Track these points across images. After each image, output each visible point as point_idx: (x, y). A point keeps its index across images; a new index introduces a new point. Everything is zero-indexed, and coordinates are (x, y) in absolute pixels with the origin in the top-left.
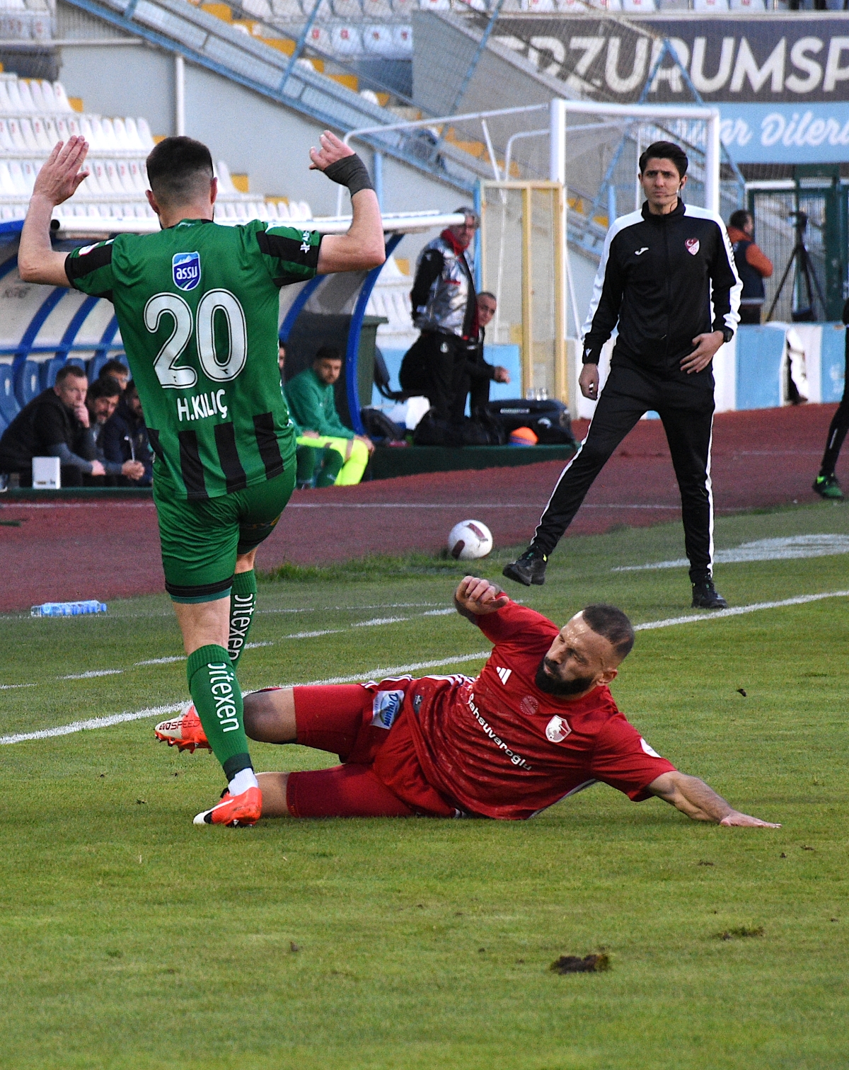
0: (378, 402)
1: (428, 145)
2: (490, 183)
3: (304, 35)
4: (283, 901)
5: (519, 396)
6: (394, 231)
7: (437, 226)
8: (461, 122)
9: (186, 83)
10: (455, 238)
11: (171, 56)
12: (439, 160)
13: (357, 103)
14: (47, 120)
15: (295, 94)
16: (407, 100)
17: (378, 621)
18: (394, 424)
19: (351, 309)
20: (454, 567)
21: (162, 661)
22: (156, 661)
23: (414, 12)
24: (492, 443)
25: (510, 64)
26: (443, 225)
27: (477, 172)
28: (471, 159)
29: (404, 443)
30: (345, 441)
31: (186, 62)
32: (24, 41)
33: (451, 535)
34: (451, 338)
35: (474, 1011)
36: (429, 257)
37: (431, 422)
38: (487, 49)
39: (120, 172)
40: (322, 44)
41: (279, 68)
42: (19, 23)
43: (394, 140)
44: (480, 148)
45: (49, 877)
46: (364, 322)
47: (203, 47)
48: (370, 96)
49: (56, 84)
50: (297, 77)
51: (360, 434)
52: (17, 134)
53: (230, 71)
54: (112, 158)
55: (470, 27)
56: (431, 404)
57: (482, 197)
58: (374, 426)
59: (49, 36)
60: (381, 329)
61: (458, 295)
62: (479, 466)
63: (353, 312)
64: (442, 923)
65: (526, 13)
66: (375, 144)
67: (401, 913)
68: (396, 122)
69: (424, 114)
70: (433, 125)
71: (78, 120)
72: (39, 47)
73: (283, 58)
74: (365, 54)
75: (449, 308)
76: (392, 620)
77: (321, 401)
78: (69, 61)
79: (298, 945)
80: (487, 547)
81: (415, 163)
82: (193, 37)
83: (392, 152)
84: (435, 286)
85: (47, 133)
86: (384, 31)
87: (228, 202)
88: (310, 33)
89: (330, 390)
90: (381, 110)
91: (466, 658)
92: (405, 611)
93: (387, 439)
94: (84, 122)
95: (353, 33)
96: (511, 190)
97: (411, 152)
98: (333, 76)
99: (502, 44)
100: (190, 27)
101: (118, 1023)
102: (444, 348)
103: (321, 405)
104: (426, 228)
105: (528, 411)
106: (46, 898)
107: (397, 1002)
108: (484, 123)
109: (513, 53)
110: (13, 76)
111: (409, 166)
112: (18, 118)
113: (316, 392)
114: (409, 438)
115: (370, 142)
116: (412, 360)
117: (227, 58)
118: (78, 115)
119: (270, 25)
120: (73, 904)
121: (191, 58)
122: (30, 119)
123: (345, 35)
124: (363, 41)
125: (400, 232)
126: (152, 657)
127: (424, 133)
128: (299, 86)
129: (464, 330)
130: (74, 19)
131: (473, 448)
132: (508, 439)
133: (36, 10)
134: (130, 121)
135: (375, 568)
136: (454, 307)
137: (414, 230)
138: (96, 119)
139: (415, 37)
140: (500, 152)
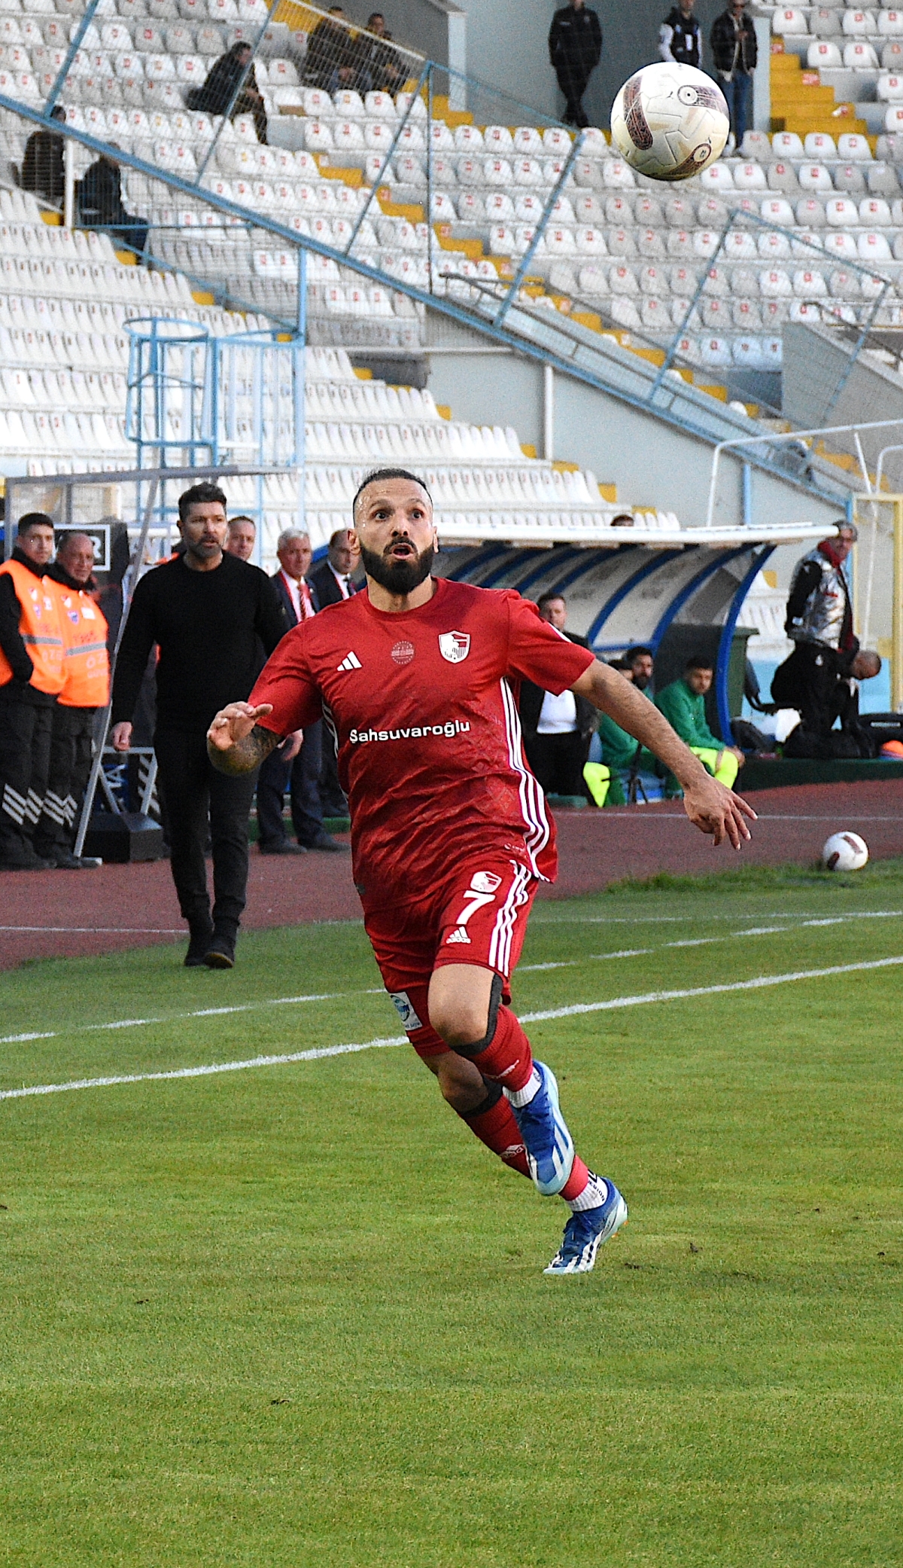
0: (748, 714)
1: (799, 458)
2: (862, 496)
3: (674, 345)
4: (679, 1204)
5: (887, 710)
6: (767, 542)
7: (812, 537)
8: (832, 435)
9: (554, 392)
10: (832, 550)
11: (540, 365)
12: (808, 471)
13: (726, 415)
14: (415, 427)
15: (664, 405)
16: (775, 411)
17: (758, 931)
18: (764, 736)
19: (721, 619)
20: (830, 879)
21: (542, 967)
22: (536, 967)
23: (784, 323)
24: (862, 757)
25: (881, 378)
26: (817, 537)
27: (847, 486)
28: (840, 473)
29: (773, 755)
30: (714, 752)
31: (555, 371)
32: (392, 348)
33: (826, 848)
34: (826, 650)
35: (877, 1313)
36: (807, 569)
37: (801, 733)
38: (858, 362)
39: (488, 481)
40: (691, 355)
41: (648, 378)
42: (388, 330)
43: (762, 452)
44: (849, 460)
45: (444, 1176)
46: (735, 633)
47: (572, 357)
48: (739, 407)
49: (424, 391)
50: (666, 387)
51: (730, 745)
52: (385, 441)
53: (599, 380)
54: (479, 466)
55: (840, 339)
56: (801, 716)
57: (854, 510)
58: (743, 738)
59: (417, 343)
60: (752, 641)
61: (835, 607)
62: (850, 779)
63: (724, 623)
64: (840, 1228)
65: (896, 327)
66: (744, 456)
67: (798, 1217)
68: (766, 433)
69: (794, 426)
70: (802, 438)
71: (446, 428)
72: (406, 354)
73: (652, 368)
74: (735, 365)
75: (825, 620)
76: (771, 930)
77: (692, 711)
78: (437, 369)
79: (697, 1246)
80: (861, 859)
81: (785, 475)
82: (562, 347)
83: (761, 464)
84: (812, 598)
85: (415, 440)
86: (753, 343)
87: (596, 511)
88: (679, 345)
89: (701, 700)
90: (752, 422)
91: (848, 968)
92: (785, 921)
93: (757, 751)
94: (453, 431)
95: (722, 344)
96: (881, 503)
97: (782, 464)
98: (705, 388)
99: (873, 358)
100: (560, 337)
101: (522, 1318)
102: (819, 661)
103: (691, 715)
104: (800, 540)
105: (899, 725)
106: (442, 1197)
107: (799, 1303)
108: (856, 435)
109: (883, 366)
110: (381, 383)
111: (778, 478)
112: (386, 425)
113: (686, 703)
114: (779, 750)
115: (738, 453)
116: (783, 673)
117: (596, 368)
118: (446, 423)
119: (641, 336)
120: (470, 1203)
121: (559, 366)
122: (398, 426)
123: (714, 347)
124: (732, 354)
125: (773, 543)
126: (533, 963)
127: (793, 446)
128: (669, 396)
129: (839, 644)
130: (443, 327)
131: (842, 761)
132: (878, 753)
133: (404, 317)
134: (498, 430)
135: (751, 879)
136: (830, 620)
137: (786, 542)
138: (464, 427)
139: (785, 349)
140: (871, 466)
